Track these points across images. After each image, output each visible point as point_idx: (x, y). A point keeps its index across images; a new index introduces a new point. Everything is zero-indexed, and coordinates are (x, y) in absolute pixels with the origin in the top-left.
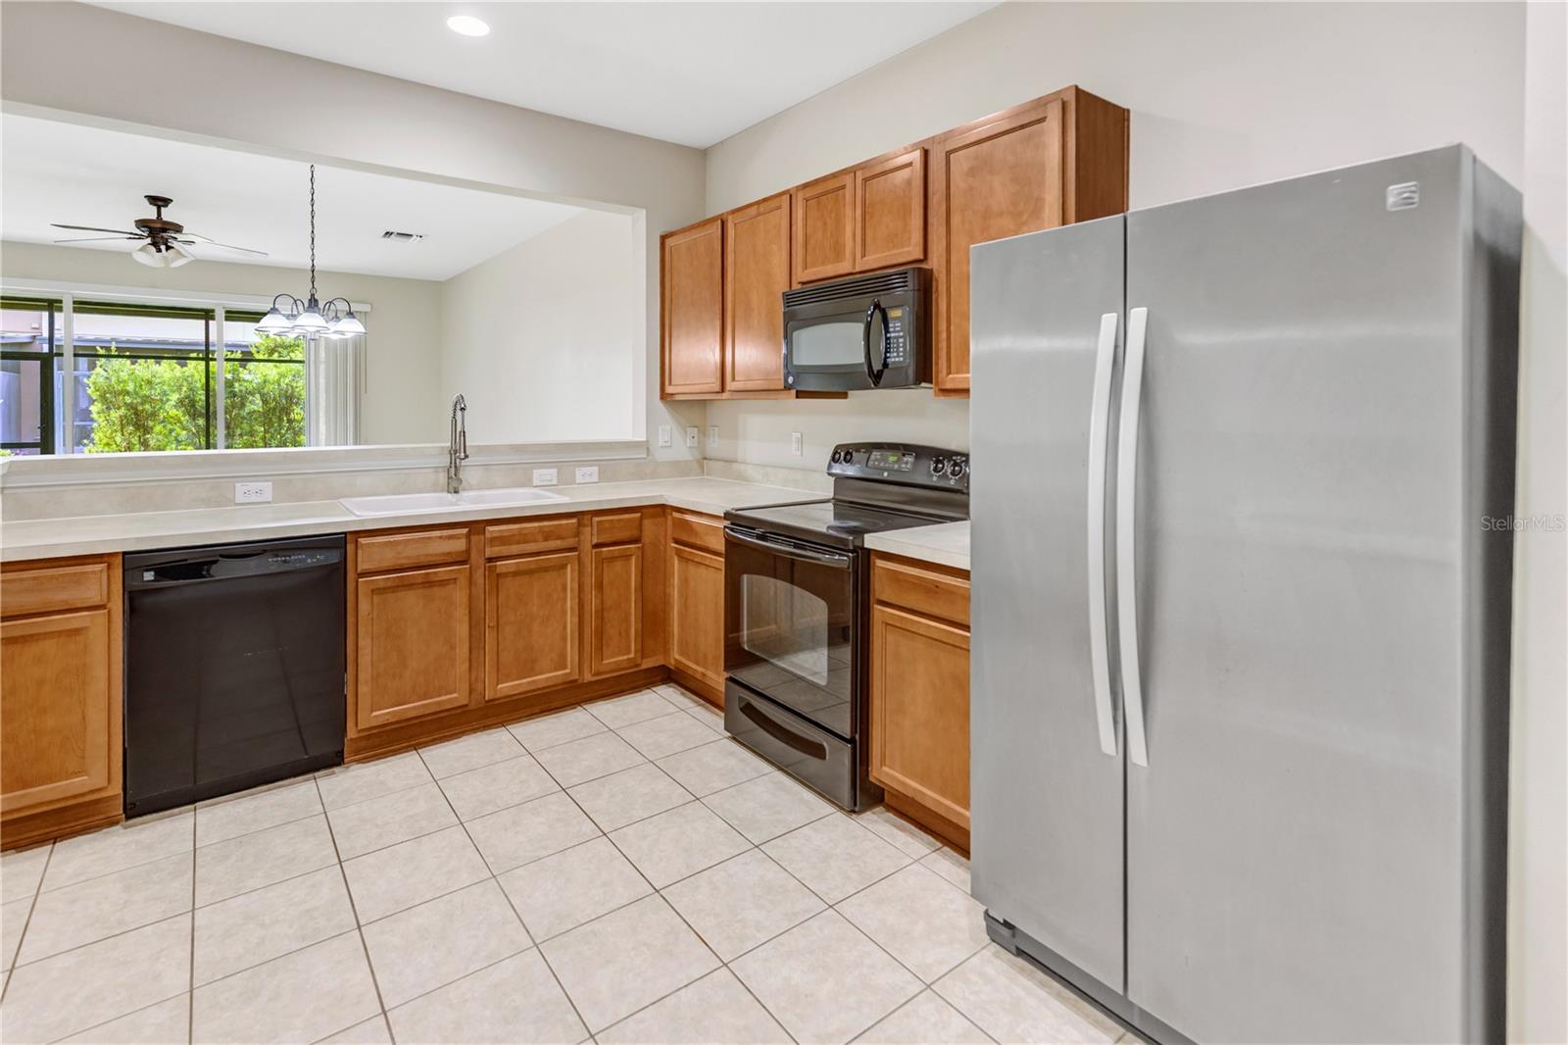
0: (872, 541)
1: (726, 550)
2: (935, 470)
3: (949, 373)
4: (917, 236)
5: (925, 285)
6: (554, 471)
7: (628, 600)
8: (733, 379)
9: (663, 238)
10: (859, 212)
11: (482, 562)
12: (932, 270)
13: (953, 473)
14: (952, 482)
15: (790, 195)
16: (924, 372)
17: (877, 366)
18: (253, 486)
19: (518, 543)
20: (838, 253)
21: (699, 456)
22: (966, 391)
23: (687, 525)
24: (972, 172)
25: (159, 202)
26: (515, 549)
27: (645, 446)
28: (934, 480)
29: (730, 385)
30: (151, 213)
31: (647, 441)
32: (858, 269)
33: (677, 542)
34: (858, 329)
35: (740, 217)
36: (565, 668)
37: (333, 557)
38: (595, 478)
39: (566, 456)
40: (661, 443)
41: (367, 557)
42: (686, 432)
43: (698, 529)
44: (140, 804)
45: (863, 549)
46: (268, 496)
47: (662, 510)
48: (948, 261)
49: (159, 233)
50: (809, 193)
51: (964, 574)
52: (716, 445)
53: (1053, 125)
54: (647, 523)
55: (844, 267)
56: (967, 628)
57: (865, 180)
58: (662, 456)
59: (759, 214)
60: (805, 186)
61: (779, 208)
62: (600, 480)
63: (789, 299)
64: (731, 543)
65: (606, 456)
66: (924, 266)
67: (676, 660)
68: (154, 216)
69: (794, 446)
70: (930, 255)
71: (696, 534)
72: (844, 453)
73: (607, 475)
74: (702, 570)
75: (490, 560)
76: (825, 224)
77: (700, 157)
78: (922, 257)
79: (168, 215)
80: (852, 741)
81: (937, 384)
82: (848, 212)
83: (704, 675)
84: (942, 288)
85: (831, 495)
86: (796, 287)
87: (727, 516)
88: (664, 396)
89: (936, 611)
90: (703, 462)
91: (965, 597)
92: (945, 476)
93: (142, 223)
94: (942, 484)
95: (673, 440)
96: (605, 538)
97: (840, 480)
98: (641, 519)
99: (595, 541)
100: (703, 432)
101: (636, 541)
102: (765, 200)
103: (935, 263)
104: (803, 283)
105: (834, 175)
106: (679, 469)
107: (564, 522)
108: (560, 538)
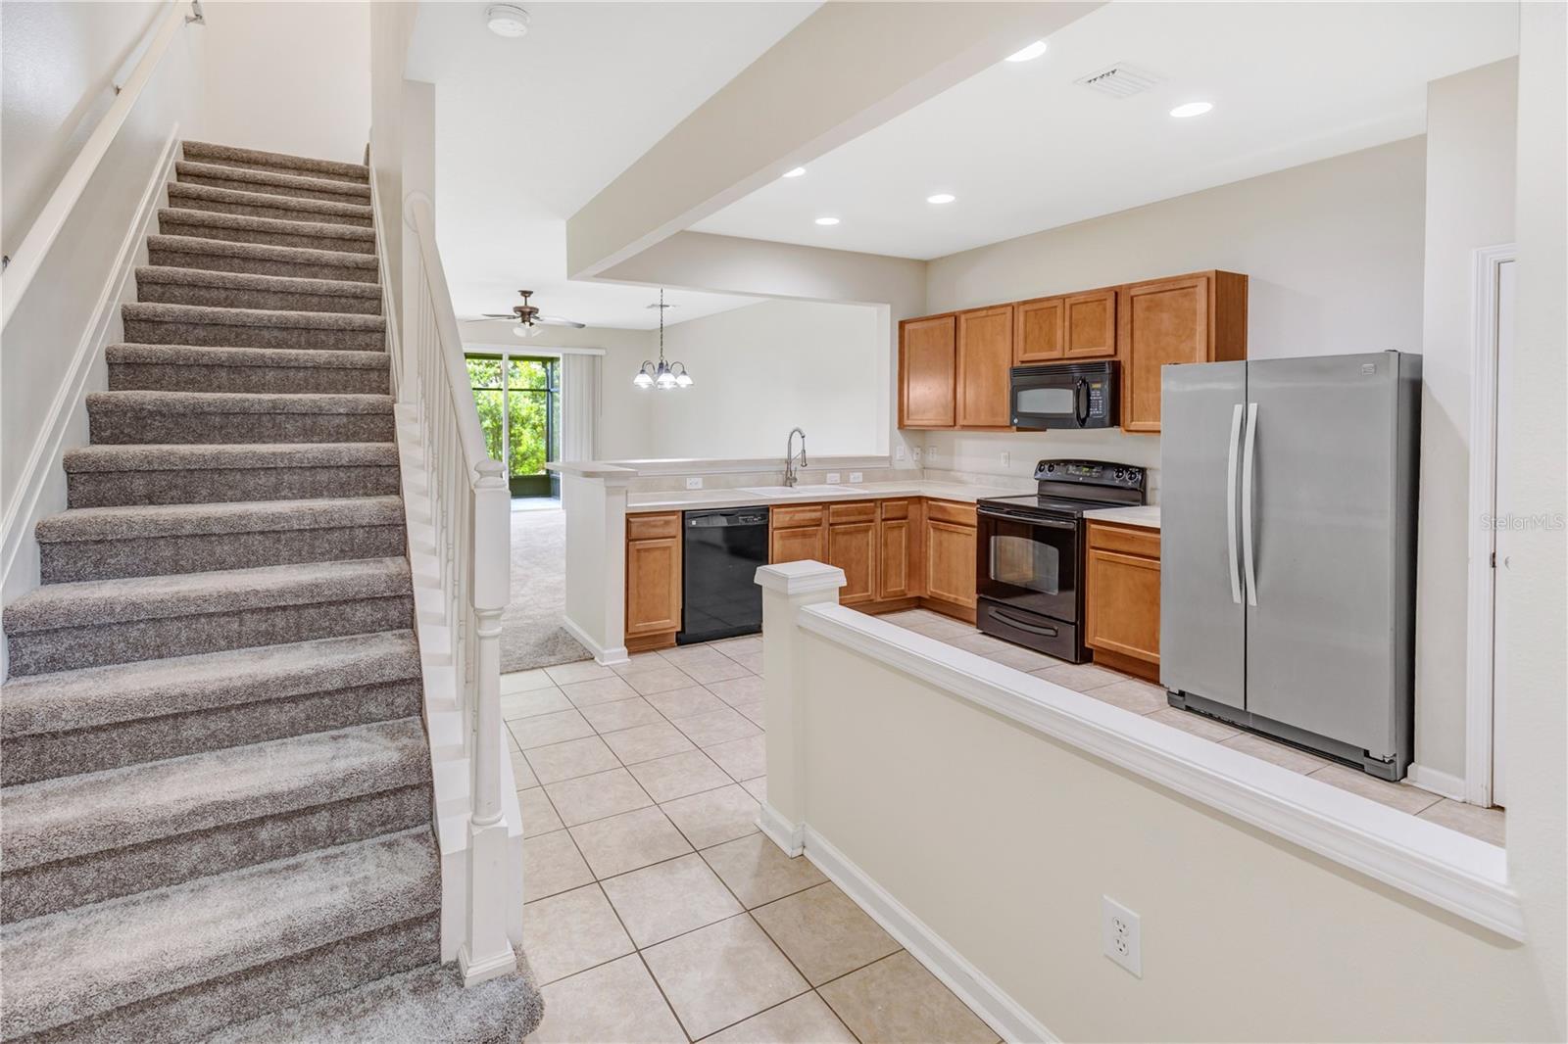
0: (1088, 514)
1: (978, 523)
2: (1117, 476)
3: (1132, 421)
4: (1110, 341)
5: (1117, 369)
6: (838, 475)
7: (901, 554)
8: (965, 418)
9: (902, 324)
10: (1067, 324)
11: (827, 526)
12: (1120, 362)
13: (1130, 478)
14: (1130, 484)
15: (1013, 307)
16: (1115, 419)
17: (1083, 416)
18: (694, 480)
19: (846, 515)
20: (1051, 347)
21: (920, 466)
22: (1159, 432)
23: (943, 510)
24: (1148, 309)
25: (526, 294)
26: (844, 519)
27: (889, 459)
28: (1117, 482)
29: (961, 421)
30: (520, 302)
31: (891, 457)
32: (1066, 356)
33: (931, 519)
34: (1070, 393)
35: (969, 315)
36: (867, 591)
37: (757, 521)
38: (861, 480)
39: (844, 465)
40: (898, 458)
41: (777, 519)
42: (912, 450)
43: (953, 512)
44: (684, 639)
45: (1082, 518)
46: (700, 486)
47: (919, 499)
48: (1132, 358)
49: (527, 314)
50: (1028, 307)
51: (1157, 531)
52: (934, 459)
53: (1201, 290)
54: (911, 508)
55: (1056, 354)
56: (1158, 559)
57: (1071, 306)
58: (898, 466)
59: (987, 316)
60: (1025, 303)
61: (1004, 314)
62: (863, 482)
63: (1016, 372)
64: (980, 517)
65: (867, 466)
66: (1116, 359)
67: (932, 592)
68: (523, 304)
69: (1003, 461)
70: (1118, 352)
71: (949, 513)
72: (1046, 465)
73: (869, 478)
74: (955, 536)
75: (831, 525)
76: (1041, 328)
77: (924, 266)
78: (1113, 353)
79: (532, 302)
80: (1075, 624)
81: (1124, 426)
82: (1059, 322)
83: (956, 599)
84: (1128, 371)
85: (1036, 492)
86: (1017, 364)
87: (979, 501)
88: (901, 426)
89: (1132, 550)
90: (924, 470)
91: (1157, 544)
92: (1124, 480)
93: (517, 309)
94: (1121, 485)
95: (906, 457)
96: (889, 516)
97: (1042, 483)
98: (908, 504)
99: (883, 517)
100: (924, 451)
101: (905, 518)
102: (991, 308)
103: (1123, 356)
104: (1023, 362)
105: (1048, 299)
106: (909, 475)
107: (868, 504)
108: (866, 514)
